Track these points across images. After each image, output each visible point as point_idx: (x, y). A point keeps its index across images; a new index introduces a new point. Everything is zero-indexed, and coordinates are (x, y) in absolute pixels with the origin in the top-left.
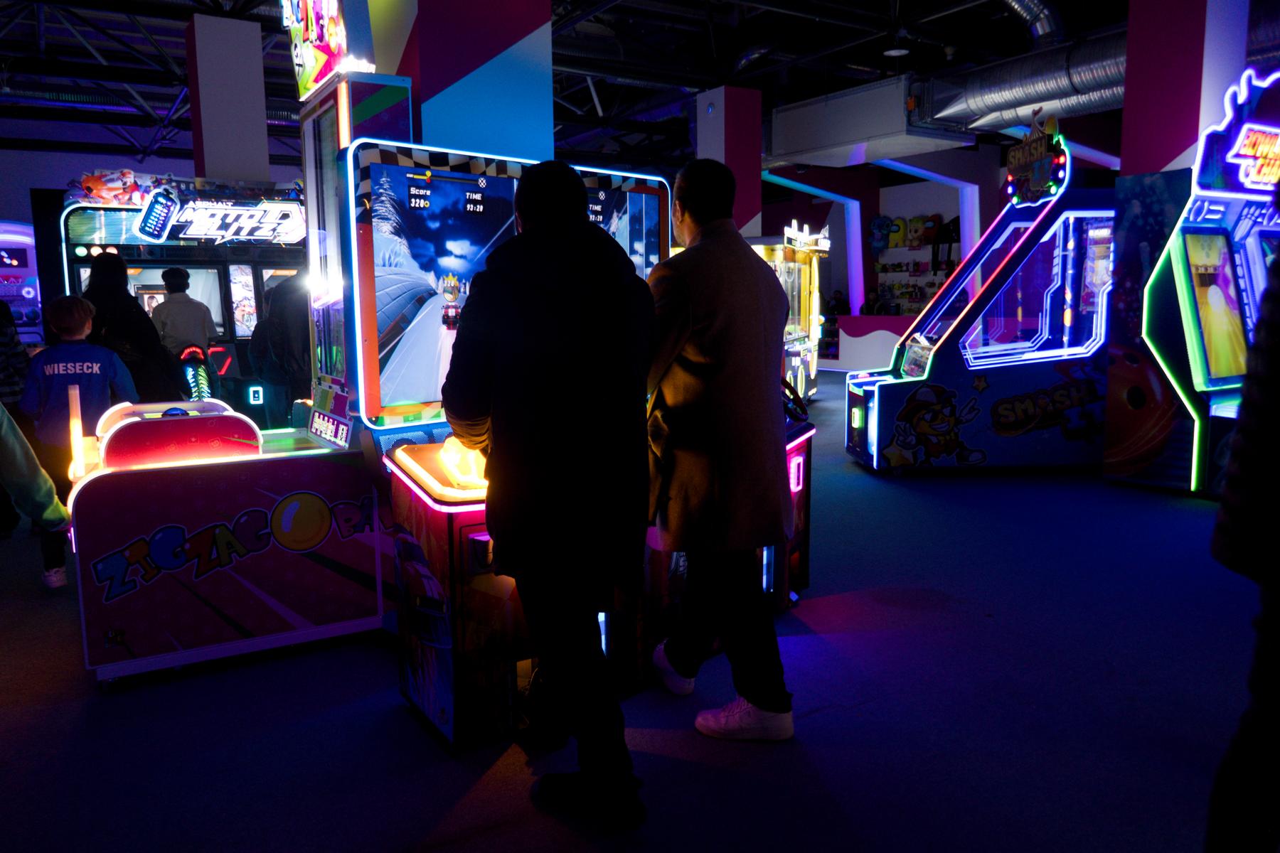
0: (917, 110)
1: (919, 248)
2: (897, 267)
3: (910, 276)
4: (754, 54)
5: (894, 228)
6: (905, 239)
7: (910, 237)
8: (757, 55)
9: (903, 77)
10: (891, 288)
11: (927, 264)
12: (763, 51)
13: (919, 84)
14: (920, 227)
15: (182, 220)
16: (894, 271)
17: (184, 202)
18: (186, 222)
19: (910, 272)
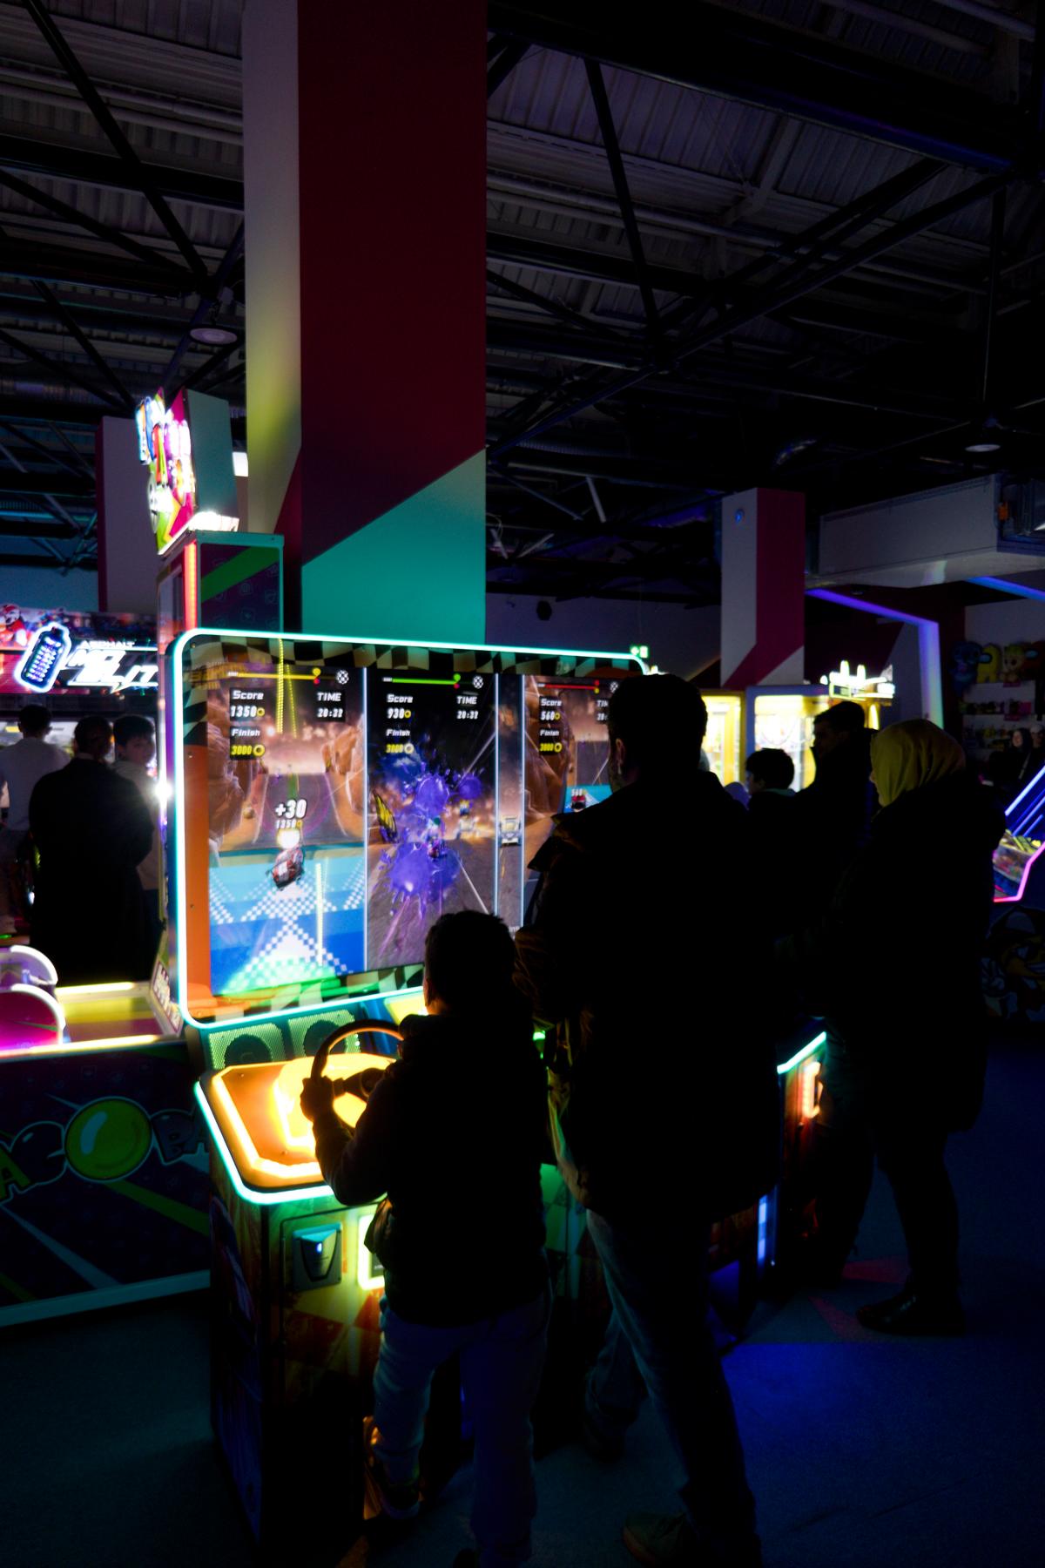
0: (1012, 520)
1: (1017, 683)
2: (989, 708)
3: (1006, 719)
4: (798, 446)
5: (984, 658)
6: (998, 672)
7: (1005, 669)
8: (801, 448)
9: (993, 477)
10: (980, 734)
11: (1029, 704)
12: (809, 442)
13: (1013, 486)
14: (1020, 658)
15: (72, 664)
16: (984, 712)
17: (75, 643)
18: (77, 666)
19: (1006, 715)
